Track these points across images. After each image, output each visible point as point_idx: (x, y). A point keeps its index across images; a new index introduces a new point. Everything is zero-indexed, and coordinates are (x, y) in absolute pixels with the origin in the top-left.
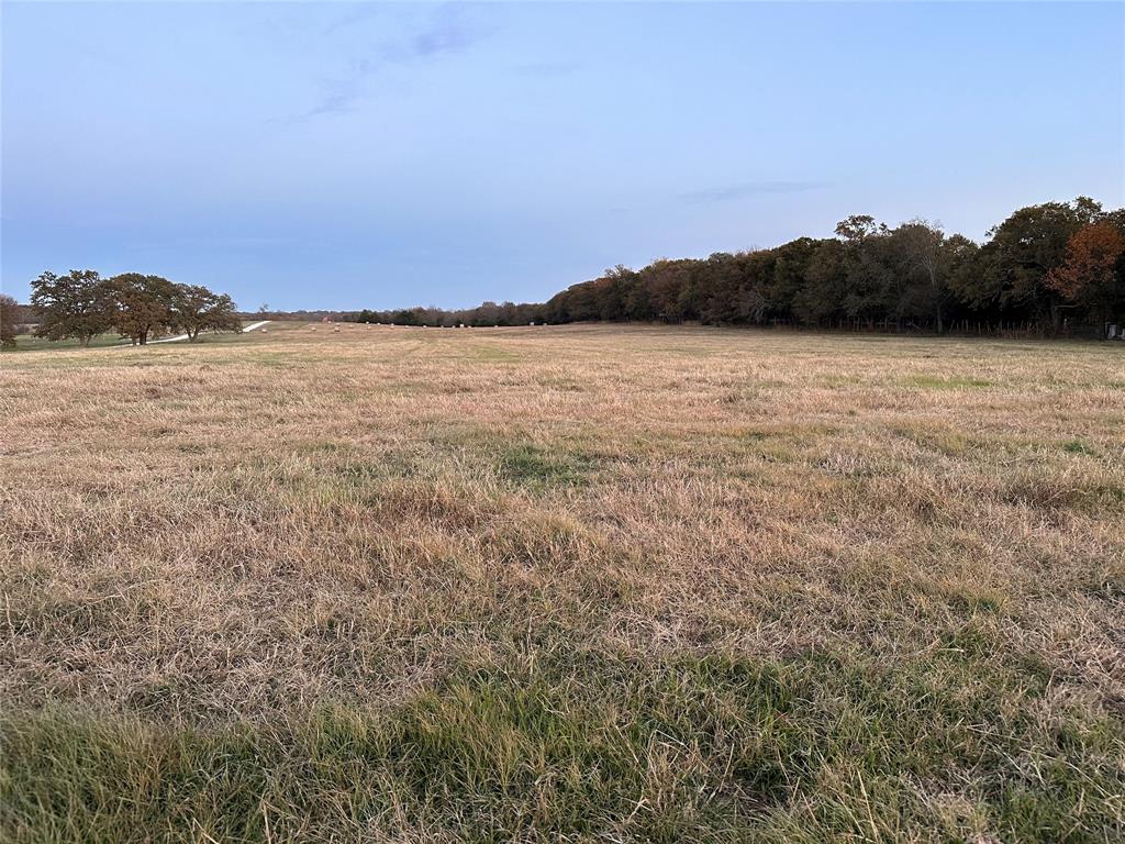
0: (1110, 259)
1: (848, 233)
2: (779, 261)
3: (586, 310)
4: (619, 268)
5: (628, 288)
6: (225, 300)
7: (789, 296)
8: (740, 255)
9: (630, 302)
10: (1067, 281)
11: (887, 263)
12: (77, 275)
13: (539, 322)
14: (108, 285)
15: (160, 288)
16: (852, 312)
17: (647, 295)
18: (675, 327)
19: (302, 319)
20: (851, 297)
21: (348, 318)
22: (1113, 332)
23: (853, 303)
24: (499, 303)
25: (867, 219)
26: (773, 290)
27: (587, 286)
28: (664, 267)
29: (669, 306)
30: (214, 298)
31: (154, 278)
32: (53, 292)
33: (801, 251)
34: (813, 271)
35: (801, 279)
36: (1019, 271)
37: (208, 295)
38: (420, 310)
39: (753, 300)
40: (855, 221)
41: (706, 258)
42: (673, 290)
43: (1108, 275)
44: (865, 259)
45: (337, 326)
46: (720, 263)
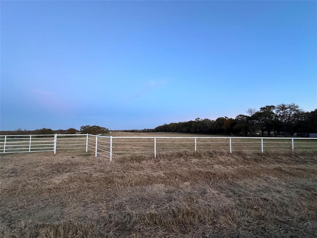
0: (229, 125)
1: (197, 120)
2: (188, 124)
3: (161, 130)
4: (165, 124)
5: (167, 127)
6: (108, 129)
7: (189, 129)
8: (183, 122)
9: (167, 129)
10: (224, 127)
11: (202, 124)
12: (87, 126)
13: (153, 132)
14: (91, 127)
15: (98, 127)
16: (198, 131)
17: (170, 128)
18: (174, 133)
19: (116, 132)
20: (198, 129)
21: (123, 131)
22: (231, 134)
23: (198, 130)
24: (147, 129)
25: (199, 118)
26: (187, 128)
27: (160, 126)
28: (172, 124)
29: (173, 130)
30: (106, 129)
31: (98, 126)
32: (83, 128)
33: (191, 122)
34: (192, 125)
35: (191, 126)
36: (218, 126)
37: (105, 128)
38: (134, 130)
39: (184, 129)
40: (198, 119)
41: (178, 123)
42: (173, 127)
43: (229, 126)
44: (199, 124)
45: (122, 133)
46: (180, 123)
